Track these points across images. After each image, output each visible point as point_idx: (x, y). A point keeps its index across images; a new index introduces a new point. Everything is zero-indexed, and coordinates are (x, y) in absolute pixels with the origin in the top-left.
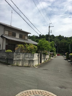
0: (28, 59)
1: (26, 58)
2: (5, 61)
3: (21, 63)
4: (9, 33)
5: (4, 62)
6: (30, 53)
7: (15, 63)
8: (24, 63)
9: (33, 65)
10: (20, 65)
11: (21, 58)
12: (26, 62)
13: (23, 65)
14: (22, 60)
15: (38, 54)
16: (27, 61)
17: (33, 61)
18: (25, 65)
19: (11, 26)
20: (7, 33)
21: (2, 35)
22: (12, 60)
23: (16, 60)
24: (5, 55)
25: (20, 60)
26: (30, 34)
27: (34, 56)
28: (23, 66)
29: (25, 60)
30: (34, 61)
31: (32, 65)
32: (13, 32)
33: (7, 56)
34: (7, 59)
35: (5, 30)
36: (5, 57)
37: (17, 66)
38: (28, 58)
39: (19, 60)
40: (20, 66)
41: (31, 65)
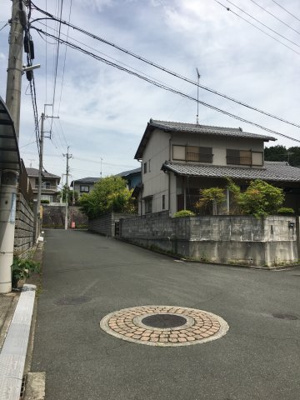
0: (241, 239)
1: (233, 234)
2: (169, 248)
3: (216, 252)
4: (187, 153)
5: (169, 252)
6: (246, 215)
7: (195, 251)
8: (229, 252)
9: (263, 262)
10: (214, 258)
11: (215, 237)
12: (234, 249)
13: (223, 260)
14: (220, 242)
15: (292, 220)
16: (239, 246)
17: (262, 245)
18: (229, 259)
19: (198, 126)
20: (180, 153)
21: (166, 163)
22: (186, 242)
23: (199, 242)
24: (169, 229)
25: (212, 243)
26: (274, 140)
27: (263, 228)
28: (222, 264)
29: (231, 242)
30: (268, 247)
31: (258, 262)
32: (201, 148)
33: (175, 232)
34: (175, 241)
35: (172, 146)
36: (170, 233)
37: (204, 262)
38: (241, 234)
39: (208, 242)
40: (214, 264)
41: (255, 260)
